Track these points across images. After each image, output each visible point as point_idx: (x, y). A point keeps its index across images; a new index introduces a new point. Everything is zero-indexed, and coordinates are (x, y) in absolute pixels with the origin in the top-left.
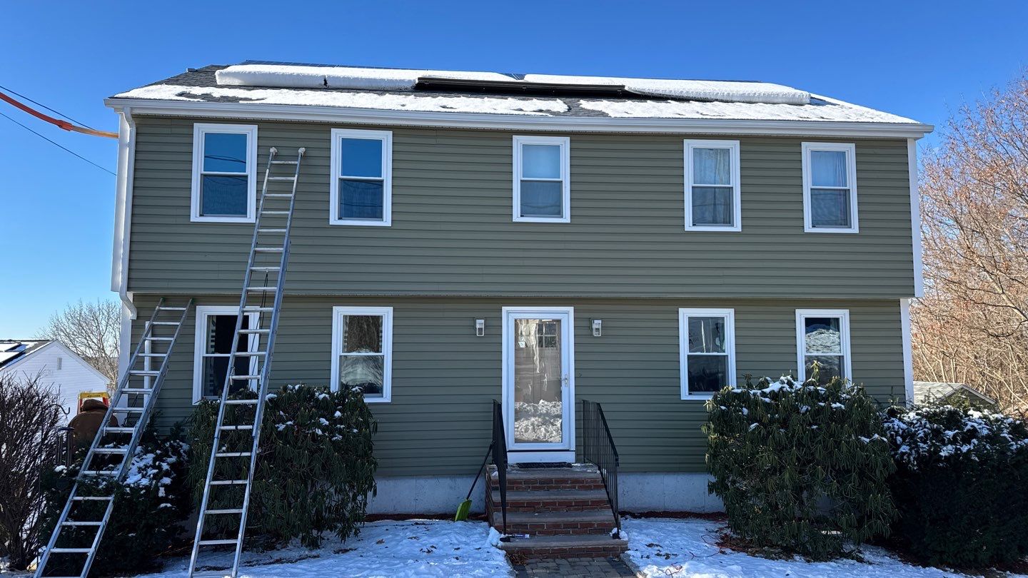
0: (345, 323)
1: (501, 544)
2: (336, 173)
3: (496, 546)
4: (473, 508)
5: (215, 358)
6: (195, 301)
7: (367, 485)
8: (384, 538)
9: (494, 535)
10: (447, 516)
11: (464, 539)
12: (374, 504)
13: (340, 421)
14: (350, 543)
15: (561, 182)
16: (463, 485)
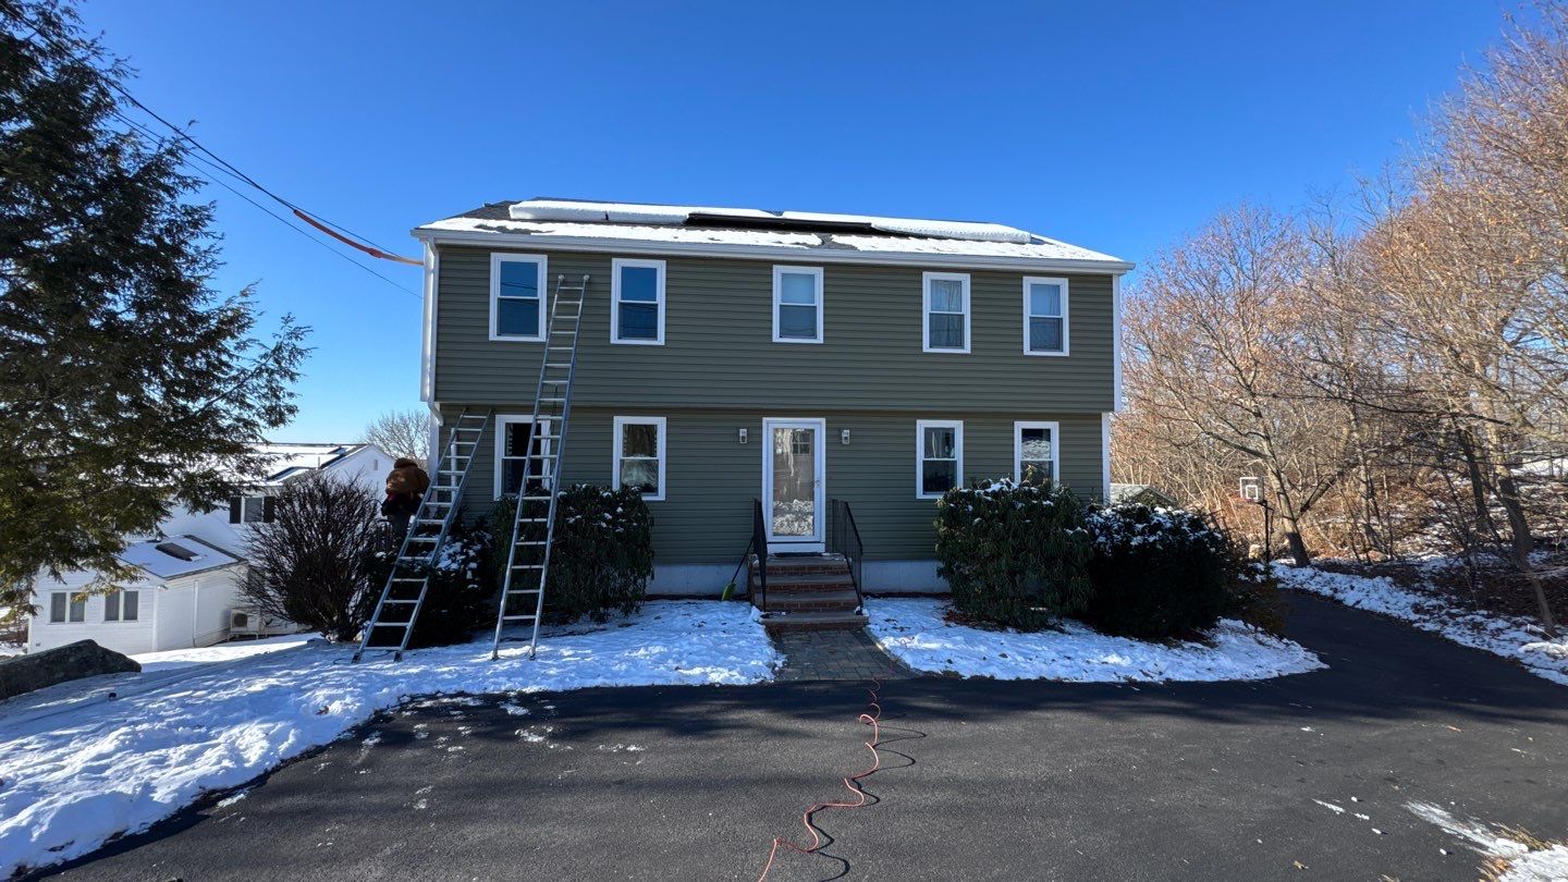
0: (625, 431)
1: (761, 620)
2: (616, 297)
3: (757, 622)
4: (737, 590)
5: (513, 460)
6: (495, 410)
7: (645, 570)
8: (661, 614)
9: (756, 613)
10: (716, 597)
11: (730, 616)
12: (652, 586)
13: (622, 515)
14: (632, 618)
15: (815, 307)
16: (728, 572)
